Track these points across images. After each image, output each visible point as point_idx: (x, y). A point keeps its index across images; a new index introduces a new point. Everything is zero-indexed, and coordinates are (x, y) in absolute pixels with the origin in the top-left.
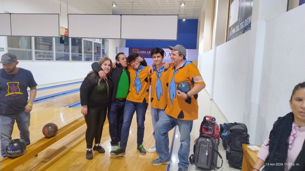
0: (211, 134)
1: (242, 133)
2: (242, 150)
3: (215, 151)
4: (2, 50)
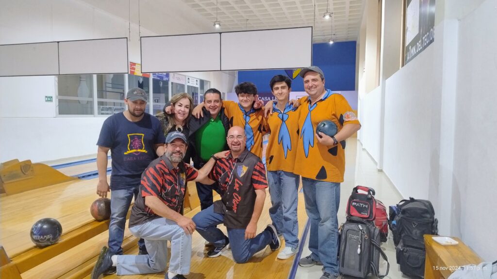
0: (368, 216)
1: (424, 215)
2: (424, 245)
3: (375, 248)
4: (50, 100)
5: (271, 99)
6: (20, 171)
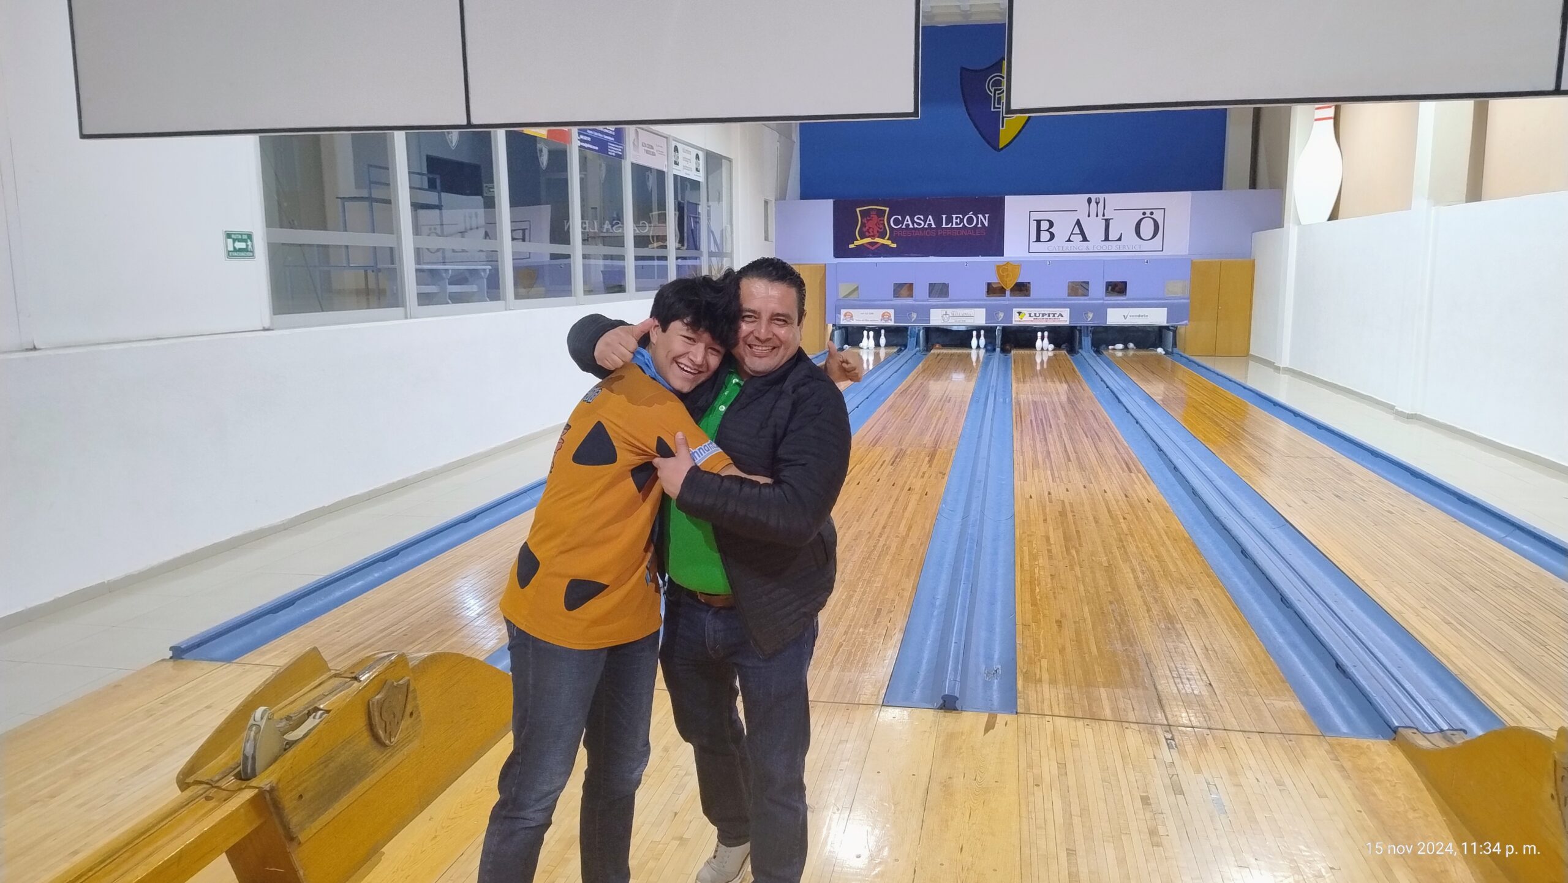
4: (245, 250)
5: (938, 222)
6: (366, 738)
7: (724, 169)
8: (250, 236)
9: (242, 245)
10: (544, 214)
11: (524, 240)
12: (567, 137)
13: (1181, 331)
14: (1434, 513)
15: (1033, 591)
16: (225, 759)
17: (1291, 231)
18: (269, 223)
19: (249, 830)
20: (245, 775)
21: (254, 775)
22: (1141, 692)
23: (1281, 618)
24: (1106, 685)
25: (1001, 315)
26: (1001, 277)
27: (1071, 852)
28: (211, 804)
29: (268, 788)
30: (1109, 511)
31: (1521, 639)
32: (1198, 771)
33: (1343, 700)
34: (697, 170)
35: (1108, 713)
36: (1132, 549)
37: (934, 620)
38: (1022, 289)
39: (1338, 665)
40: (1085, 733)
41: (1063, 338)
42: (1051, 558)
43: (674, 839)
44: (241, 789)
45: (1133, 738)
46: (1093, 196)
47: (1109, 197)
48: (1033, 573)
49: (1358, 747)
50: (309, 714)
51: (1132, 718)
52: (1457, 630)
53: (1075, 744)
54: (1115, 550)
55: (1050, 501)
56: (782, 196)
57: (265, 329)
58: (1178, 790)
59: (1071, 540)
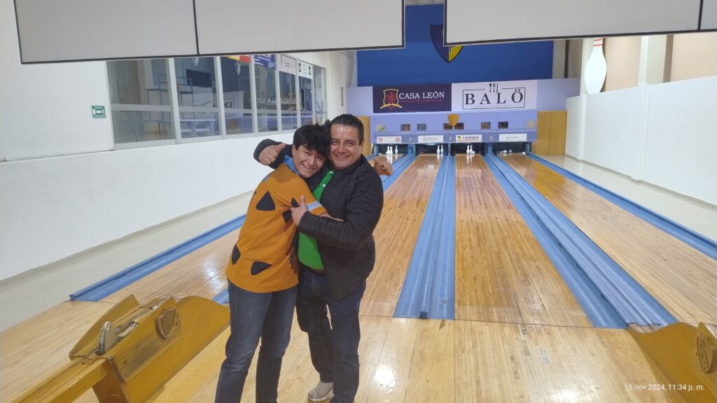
4: (102, 114)
5: (421, 96)
6: (155, 336)
7: (322, 74)
8: (103, 108)
9: (100, 112)
10: (241, 94)
11: (231, 107)
12: (249, 59)
13: (533, 144)
14: (648, 226)
15: (463, 264)
16: (91, 346)
17: (583, 97)
18: (113, 101)
19: (102, 378)
20: (100, 352)
21: (104, 353)
22: (511, 309)
23: (576, 274)
24: (495, 307)
25: (451, 138)
26: (450, 120)
27: (478, 382)
28: (85, 366)
29: (110, 358)
30: (499, 227)
31: (686, 282)
32: (537, 344)
33: (604, 311)
34: (310, 74)
35: (496, 318)
36: (509, 244)
37: (418, 278)
38: (460, 126)
39: (602, 296)
40: (485, 328)
41: (479, 148)
42: (471, 249)
43: (297, 378)
44: (98, 359)
45: (507, 330)
46: (492, 83)
47: (499, 82)
48: (463, 255)
49: (610, 333)
50: (130, 325)
51: (507, 320)
52: (657, 279)
53: (481, 333)
54: (501, 245)
55: (472, 223)
56: (349, 85)
57: (111, 150)
58: (527, 353)
59: (481, 241)
